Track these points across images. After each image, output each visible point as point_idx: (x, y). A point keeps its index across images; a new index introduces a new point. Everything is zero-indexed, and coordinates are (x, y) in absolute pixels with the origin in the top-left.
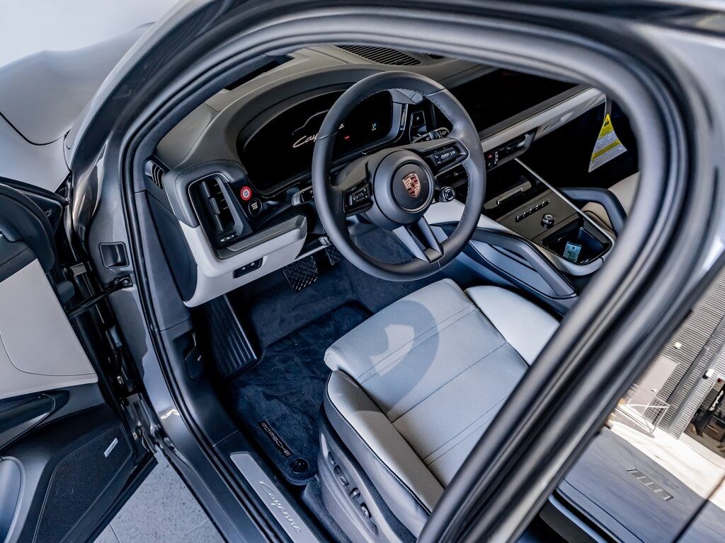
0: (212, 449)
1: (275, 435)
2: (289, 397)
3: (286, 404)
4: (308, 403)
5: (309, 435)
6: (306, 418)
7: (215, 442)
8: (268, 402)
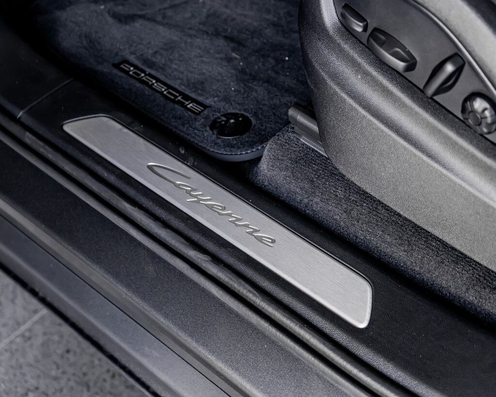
0: (18, 122)
1: (158, 80)
2: (170, 13)
3: (169, 26)
4: (218, 17)
5: (236, 69)
6: (221, 42)
7: (22, 108)
8: (127, 27)
